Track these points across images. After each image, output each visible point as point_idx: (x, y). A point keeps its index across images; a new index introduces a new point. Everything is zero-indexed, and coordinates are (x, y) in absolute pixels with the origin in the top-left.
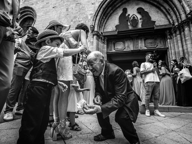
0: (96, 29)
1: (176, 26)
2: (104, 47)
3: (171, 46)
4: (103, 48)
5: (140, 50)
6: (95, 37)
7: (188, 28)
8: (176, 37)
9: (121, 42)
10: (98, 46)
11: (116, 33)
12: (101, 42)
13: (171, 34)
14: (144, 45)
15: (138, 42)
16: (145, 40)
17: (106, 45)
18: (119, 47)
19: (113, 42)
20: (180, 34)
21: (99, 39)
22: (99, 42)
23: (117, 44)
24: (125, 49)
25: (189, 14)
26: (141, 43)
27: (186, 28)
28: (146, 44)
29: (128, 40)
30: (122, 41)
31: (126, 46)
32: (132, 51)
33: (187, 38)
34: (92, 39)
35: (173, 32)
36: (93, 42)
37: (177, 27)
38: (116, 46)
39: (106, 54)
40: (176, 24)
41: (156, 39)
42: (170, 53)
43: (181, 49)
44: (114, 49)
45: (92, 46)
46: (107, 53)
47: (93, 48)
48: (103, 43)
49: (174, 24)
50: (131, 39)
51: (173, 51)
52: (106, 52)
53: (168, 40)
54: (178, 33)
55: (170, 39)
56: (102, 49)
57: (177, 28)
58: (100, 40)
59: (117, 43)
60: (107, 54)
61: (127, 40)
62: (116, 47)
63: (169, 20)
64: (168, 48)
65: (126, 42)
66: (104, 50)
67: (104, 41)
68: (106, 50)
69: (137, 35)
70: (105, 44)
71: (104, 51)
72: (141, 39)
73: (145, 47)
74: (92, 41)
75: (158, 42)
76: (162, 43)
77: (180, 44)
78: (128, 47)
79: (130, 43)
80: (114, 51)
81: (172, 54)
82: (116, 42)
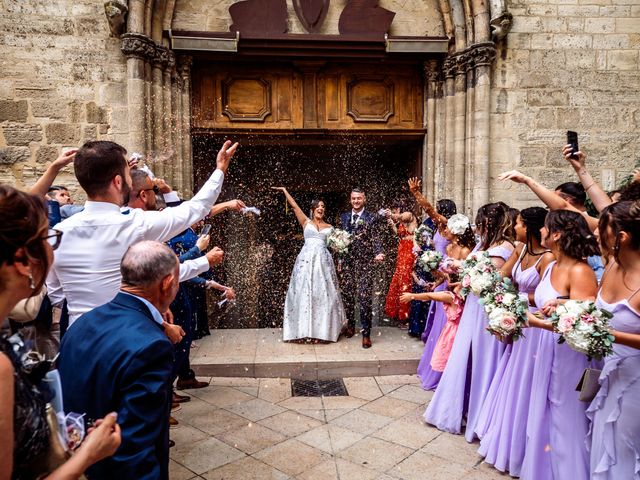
0: (135, 26)
1: (457, 54)
2: (178, 103)
3: (435, 124)
5: (326, 131)
7: (488, 79)
8: (453, 95)
9: (256, 85)
10: (149, 107)
11: (232, 46)
12: (163, 83)
13: (441, 78)
14: (345, 110)
15: (324, 92)
16: (350, 87)
17: (186, 96)
18: (246, 106)
19: (219, 78)
20: (465, 90)
21: (153, 67)
22: (153, 83)
23: (237, 91)
24: (269, 120)
25: (498, 22)
26: (335, 97)
27: (482, 74)
28: (354, 105)
29: (283, 76)
30: (258, 80)
31: (275, 103)
32: (295, 130)
33: (478, 116)
34: (118, 67)
35: (447, 72)
36: (123, 85)
37: (458, 58)
38: (231, 97)
39: (187, 136)
40: (460, 45)
41: (391, 87)
42: (430, 152)
43: (459, 147)
44: (223, 113)
45: (119, 106)
46: (193, 129)
47: (125, 113)
48: (173, 80)
49: (452, 42)
50: (295, 75)
51: (438, 146)
52: (187, 124)
53: (431, 101)
54: (460, 82)
55: (435, 97)
57: (459, 62)
58: (158, 73)
59: (240, 84)
60: (192, 136)
61: (279, 77)
62: (231, 104)
63: (443, 16)
64: (426, 131)
65: (275, 85)
66: (178, 116)
67: (180, 73)
68: (187, 118)
69: (322, 63)
70: (183, 91)
71: (179, 125)
72: (336, 79)
73: (348, 117)
74: (117, 76)
75: (399, 99)
76: (411, 105)
77: (459, 128)
78: (284, 108)
79: (291, 92)
80: (222, 122)
81: (434, 157)
82: (235, 79)
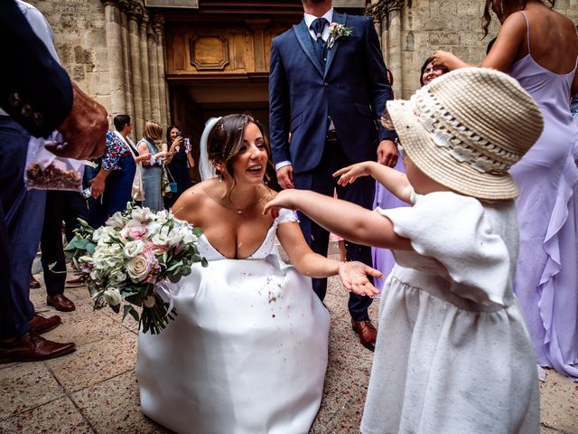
2: (154, 53)
4: (149, 59)
6: (109, 9)
7: (399, 20)
9: (217, 41)
10: (126, 50)
11: (194, 3)
12: (139, 34)
17: (160, 48)
18: (209, 58)
19: (187, 37)
22: (129, 30)
23: (202, 46)
24: (229, 68)
27: (394, 17)
29: (238, 34)
30: (217, 37)
31: (232, 55)
32: (248, 74)
33: (393, 51)
36: (103, 31)
37: (374, 9)
38: (197, 52)
39: (162, 80)
44: (192, 65)
45: (100, 49)
46: (167, 76)
47: (105, 54)
48: (149, 36)
49: (369, 0)
50: (247, 33)
52: (162, 72)
56: (145, 60)
57: (375, 13)
58: (134, 24)
59: (204, 41)
60: (166, 80)
61: (234, 35)
62: (197, 57)
65: (231, 41)
66: (154, 64)
67: (154, 29)
68: (161, 64)
69: (268, 21)
70: (158, 44)
71: (155, 71)
74: (98, 24)
78: (240, 59)
79: (243, 47)
80: (191, 70)
82: (199, 37)
